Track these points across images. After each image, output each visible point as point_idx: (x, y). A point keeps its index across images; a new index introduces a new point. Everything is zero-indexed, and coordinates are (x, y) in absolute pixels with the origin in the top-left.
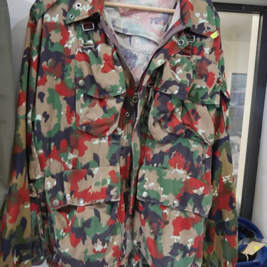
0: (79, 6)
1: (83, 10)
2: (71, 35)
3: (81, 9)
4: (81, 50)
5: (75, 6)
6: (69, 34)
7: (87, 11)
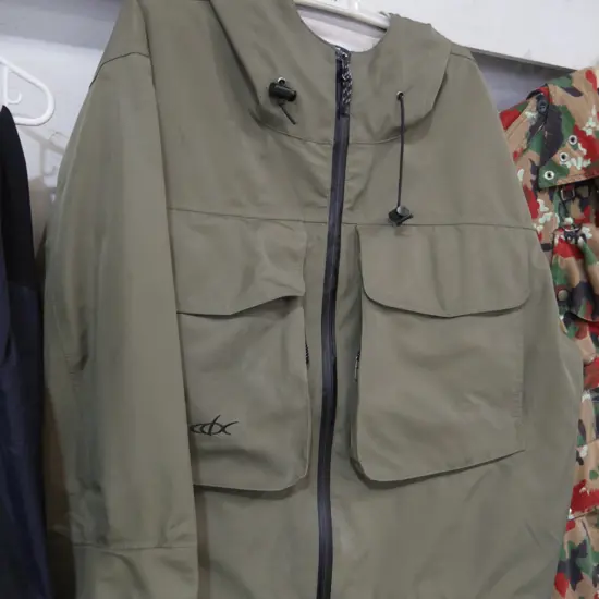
0: (563, 157)
1: (572, 166)
2: (542, 208)
3: (568, 165)
4: (563, 237)
5: (558, 158)
6: (538, 205)
7: (579, 168)
